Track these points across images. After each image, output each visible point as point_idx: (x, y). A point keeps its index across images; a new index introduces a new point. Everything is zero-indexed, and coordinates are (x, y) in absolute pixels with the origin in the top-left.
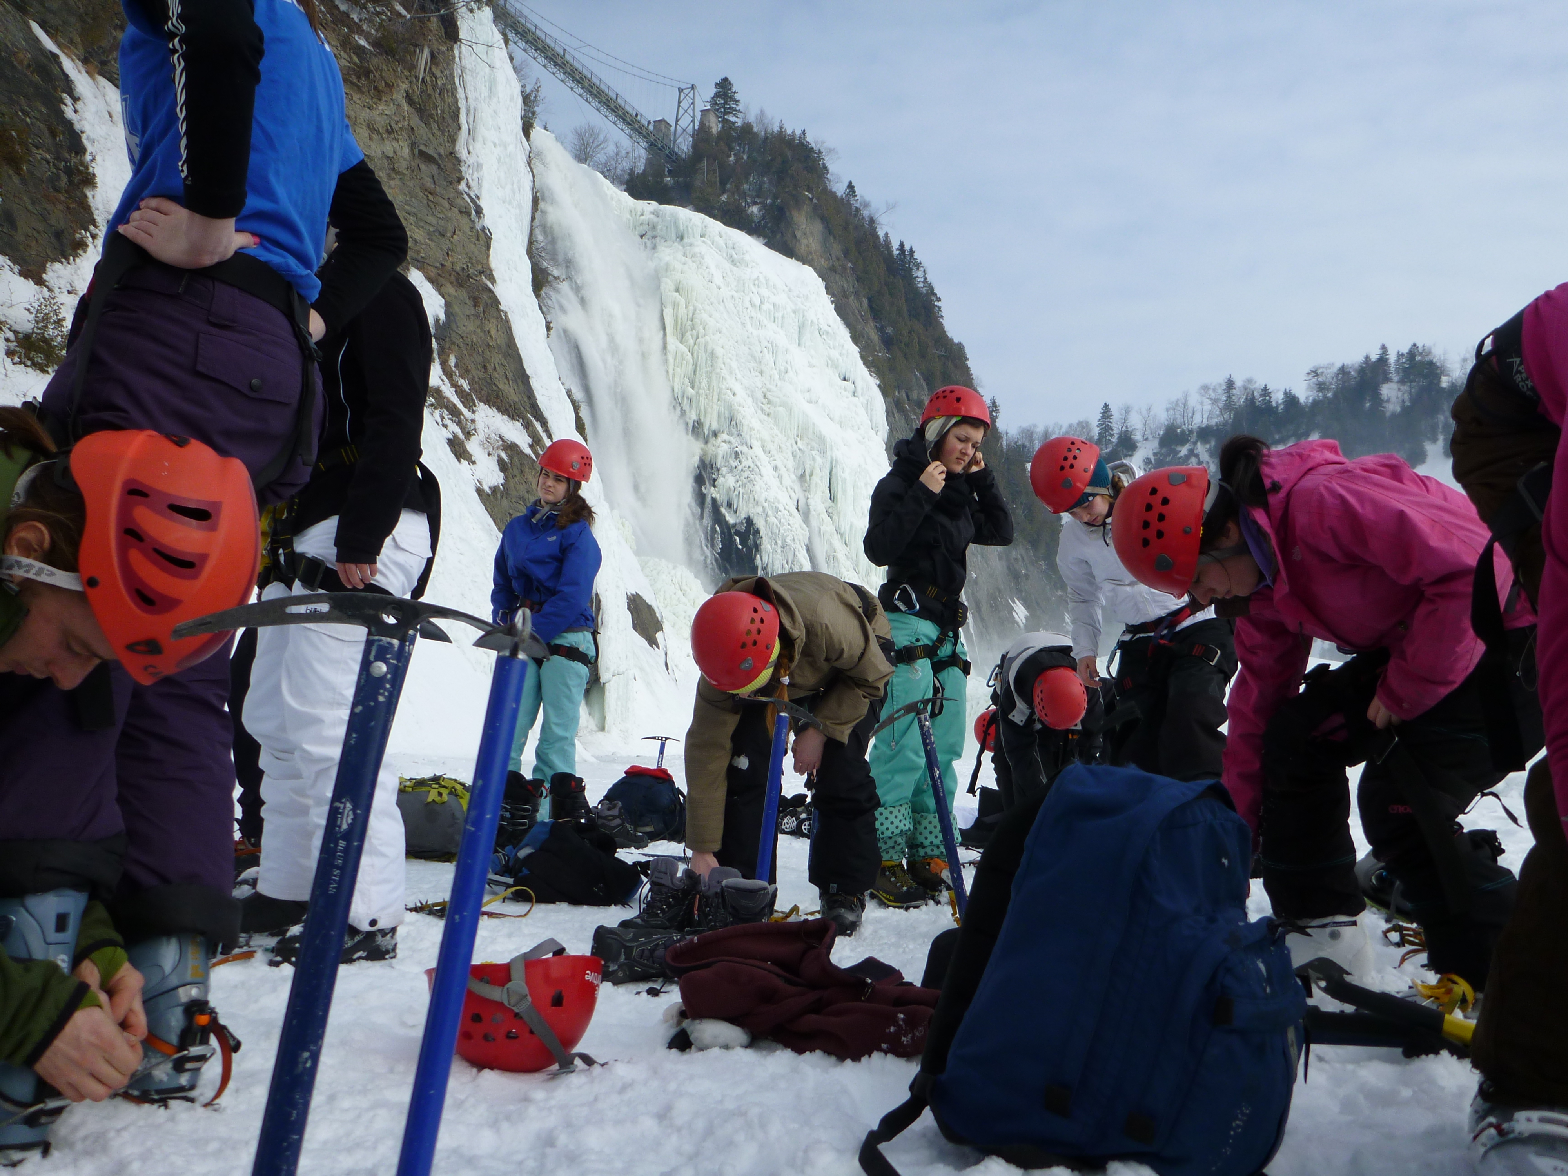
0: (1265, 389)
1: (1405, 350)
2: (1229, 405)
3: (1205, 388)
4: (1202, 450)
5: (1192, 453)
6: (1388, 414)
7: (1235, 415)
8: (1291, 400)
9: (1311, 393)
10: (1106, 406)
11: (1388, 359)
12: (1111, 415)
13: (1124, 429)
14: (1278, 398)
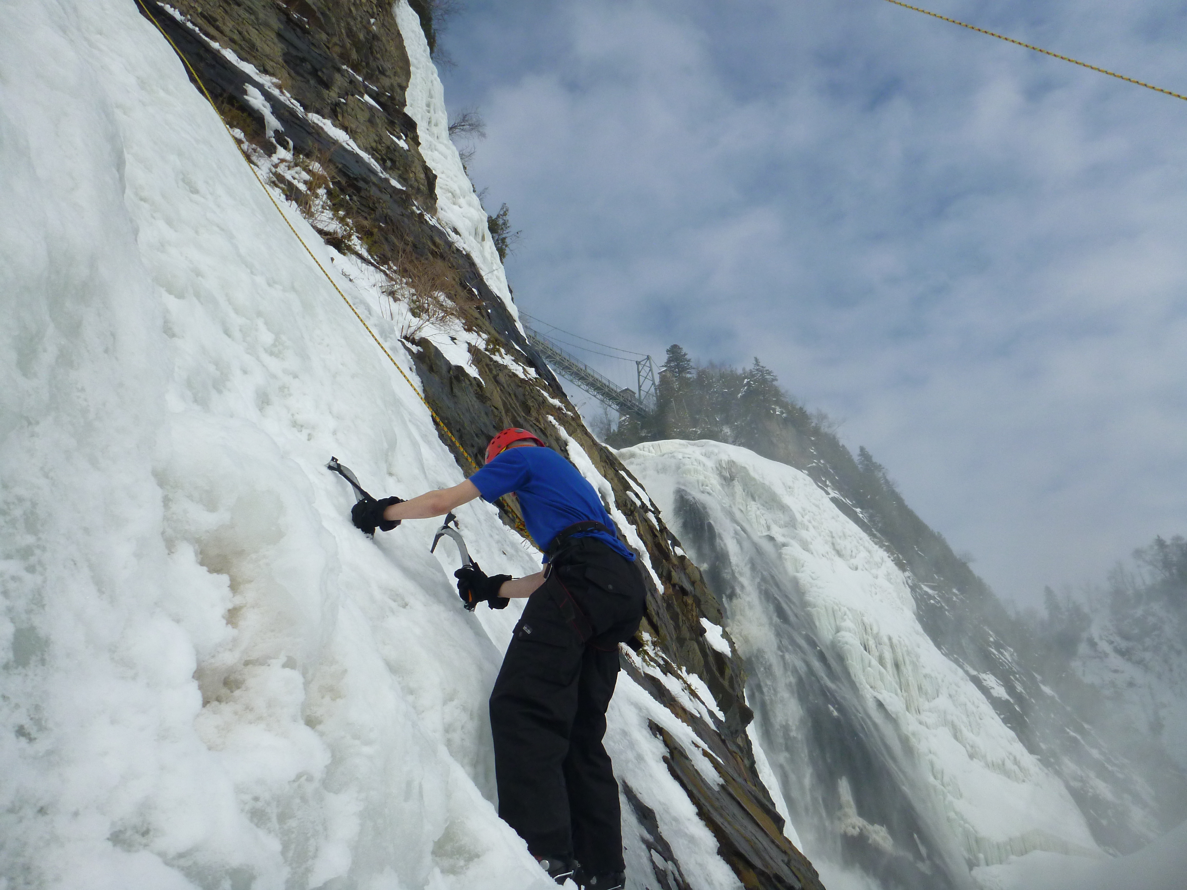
2: (1167, 563)
4: (1156, 607)
5: (1148, 612)
10: (1048, 589)
12: (1056, 596)
13: (1071, 605)
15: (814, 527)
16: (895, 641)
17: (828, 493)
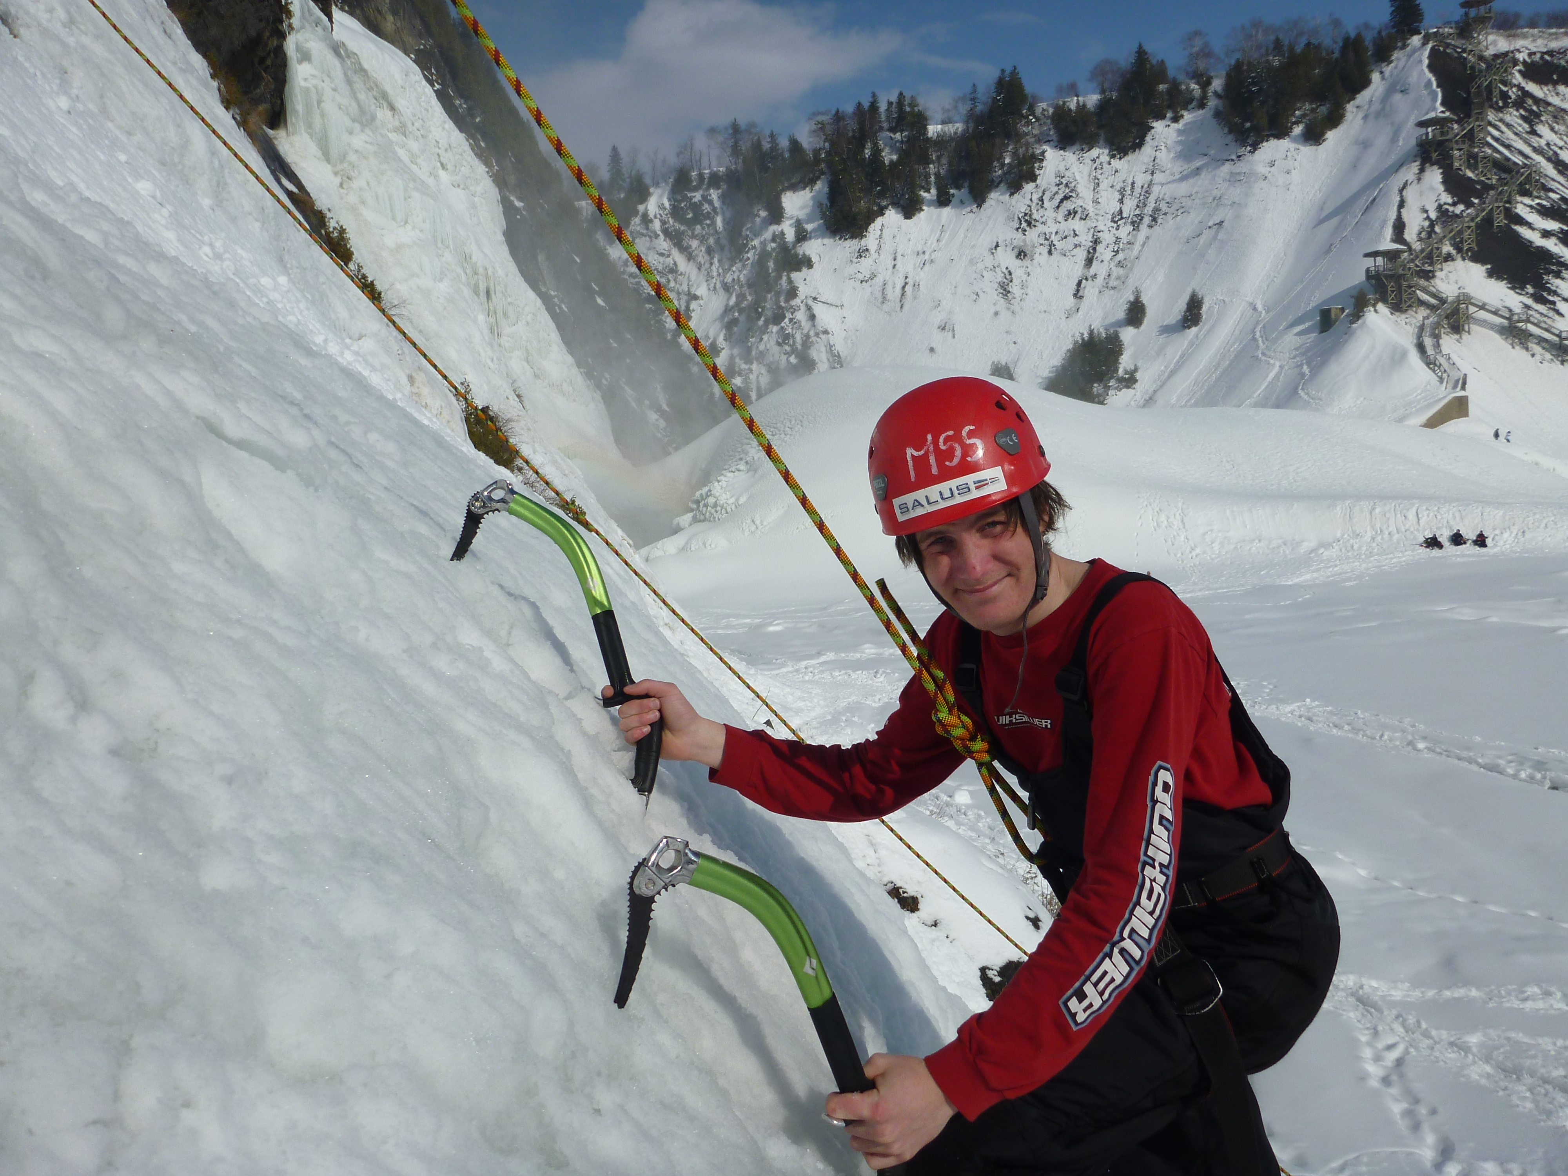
0: (772, 136)
1: (894, 98)
2: (735, 151)
3: (712, 131)
4: (714, 194)
5: (706, 199)
6: (887, 162)
7: (744, 162)
8: (795, 145)
9: (811, 140)
10: (614, 149)
11: (878, 107)
12: (621, 159)
13: (634, 172)
14: (784, 143)
15: (422, 136)
16: (490, 273)
17: (432, 85)
